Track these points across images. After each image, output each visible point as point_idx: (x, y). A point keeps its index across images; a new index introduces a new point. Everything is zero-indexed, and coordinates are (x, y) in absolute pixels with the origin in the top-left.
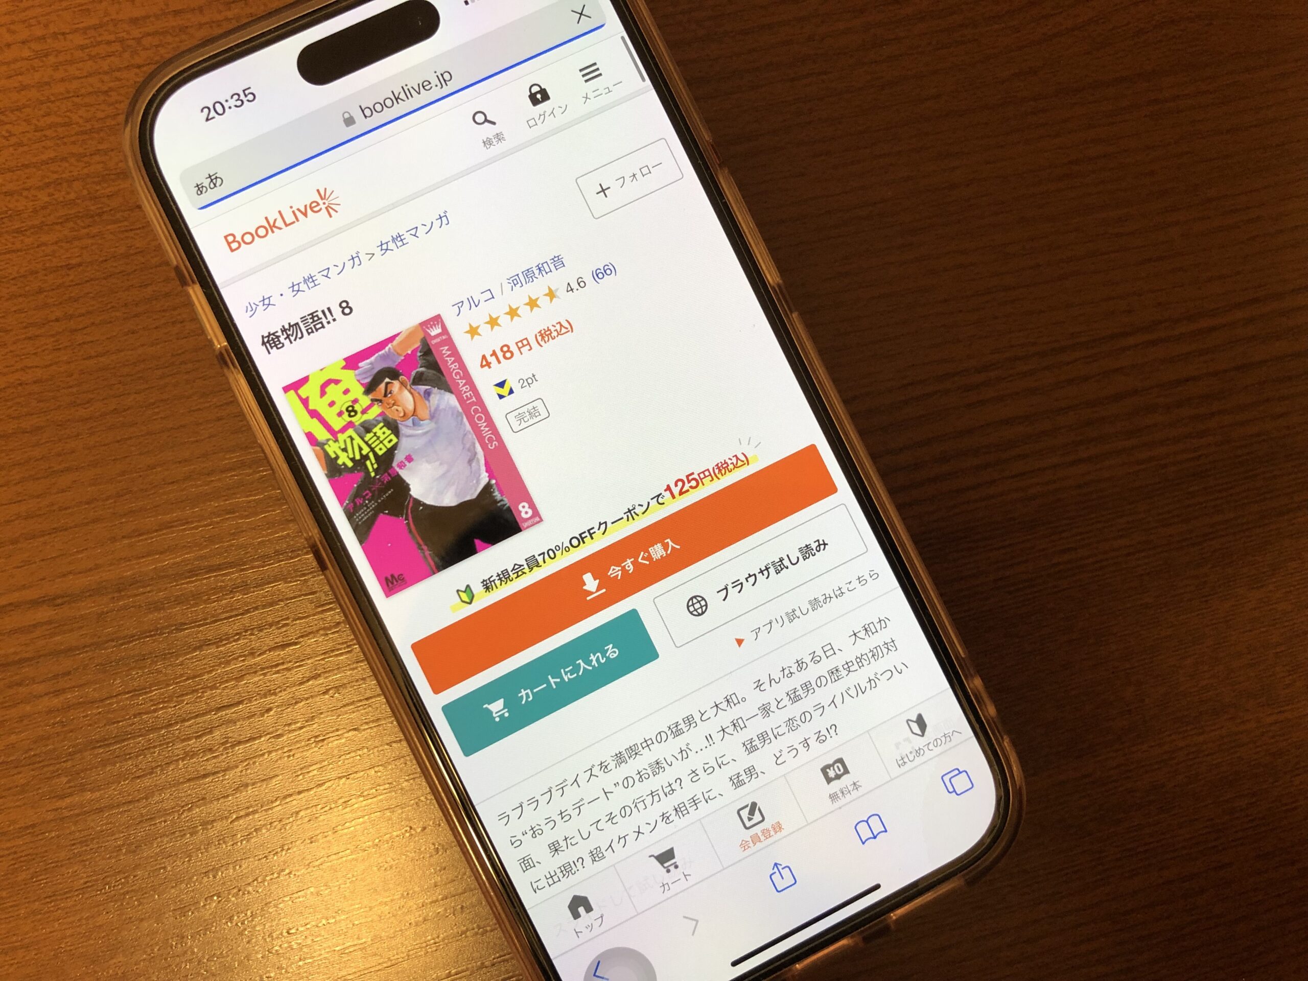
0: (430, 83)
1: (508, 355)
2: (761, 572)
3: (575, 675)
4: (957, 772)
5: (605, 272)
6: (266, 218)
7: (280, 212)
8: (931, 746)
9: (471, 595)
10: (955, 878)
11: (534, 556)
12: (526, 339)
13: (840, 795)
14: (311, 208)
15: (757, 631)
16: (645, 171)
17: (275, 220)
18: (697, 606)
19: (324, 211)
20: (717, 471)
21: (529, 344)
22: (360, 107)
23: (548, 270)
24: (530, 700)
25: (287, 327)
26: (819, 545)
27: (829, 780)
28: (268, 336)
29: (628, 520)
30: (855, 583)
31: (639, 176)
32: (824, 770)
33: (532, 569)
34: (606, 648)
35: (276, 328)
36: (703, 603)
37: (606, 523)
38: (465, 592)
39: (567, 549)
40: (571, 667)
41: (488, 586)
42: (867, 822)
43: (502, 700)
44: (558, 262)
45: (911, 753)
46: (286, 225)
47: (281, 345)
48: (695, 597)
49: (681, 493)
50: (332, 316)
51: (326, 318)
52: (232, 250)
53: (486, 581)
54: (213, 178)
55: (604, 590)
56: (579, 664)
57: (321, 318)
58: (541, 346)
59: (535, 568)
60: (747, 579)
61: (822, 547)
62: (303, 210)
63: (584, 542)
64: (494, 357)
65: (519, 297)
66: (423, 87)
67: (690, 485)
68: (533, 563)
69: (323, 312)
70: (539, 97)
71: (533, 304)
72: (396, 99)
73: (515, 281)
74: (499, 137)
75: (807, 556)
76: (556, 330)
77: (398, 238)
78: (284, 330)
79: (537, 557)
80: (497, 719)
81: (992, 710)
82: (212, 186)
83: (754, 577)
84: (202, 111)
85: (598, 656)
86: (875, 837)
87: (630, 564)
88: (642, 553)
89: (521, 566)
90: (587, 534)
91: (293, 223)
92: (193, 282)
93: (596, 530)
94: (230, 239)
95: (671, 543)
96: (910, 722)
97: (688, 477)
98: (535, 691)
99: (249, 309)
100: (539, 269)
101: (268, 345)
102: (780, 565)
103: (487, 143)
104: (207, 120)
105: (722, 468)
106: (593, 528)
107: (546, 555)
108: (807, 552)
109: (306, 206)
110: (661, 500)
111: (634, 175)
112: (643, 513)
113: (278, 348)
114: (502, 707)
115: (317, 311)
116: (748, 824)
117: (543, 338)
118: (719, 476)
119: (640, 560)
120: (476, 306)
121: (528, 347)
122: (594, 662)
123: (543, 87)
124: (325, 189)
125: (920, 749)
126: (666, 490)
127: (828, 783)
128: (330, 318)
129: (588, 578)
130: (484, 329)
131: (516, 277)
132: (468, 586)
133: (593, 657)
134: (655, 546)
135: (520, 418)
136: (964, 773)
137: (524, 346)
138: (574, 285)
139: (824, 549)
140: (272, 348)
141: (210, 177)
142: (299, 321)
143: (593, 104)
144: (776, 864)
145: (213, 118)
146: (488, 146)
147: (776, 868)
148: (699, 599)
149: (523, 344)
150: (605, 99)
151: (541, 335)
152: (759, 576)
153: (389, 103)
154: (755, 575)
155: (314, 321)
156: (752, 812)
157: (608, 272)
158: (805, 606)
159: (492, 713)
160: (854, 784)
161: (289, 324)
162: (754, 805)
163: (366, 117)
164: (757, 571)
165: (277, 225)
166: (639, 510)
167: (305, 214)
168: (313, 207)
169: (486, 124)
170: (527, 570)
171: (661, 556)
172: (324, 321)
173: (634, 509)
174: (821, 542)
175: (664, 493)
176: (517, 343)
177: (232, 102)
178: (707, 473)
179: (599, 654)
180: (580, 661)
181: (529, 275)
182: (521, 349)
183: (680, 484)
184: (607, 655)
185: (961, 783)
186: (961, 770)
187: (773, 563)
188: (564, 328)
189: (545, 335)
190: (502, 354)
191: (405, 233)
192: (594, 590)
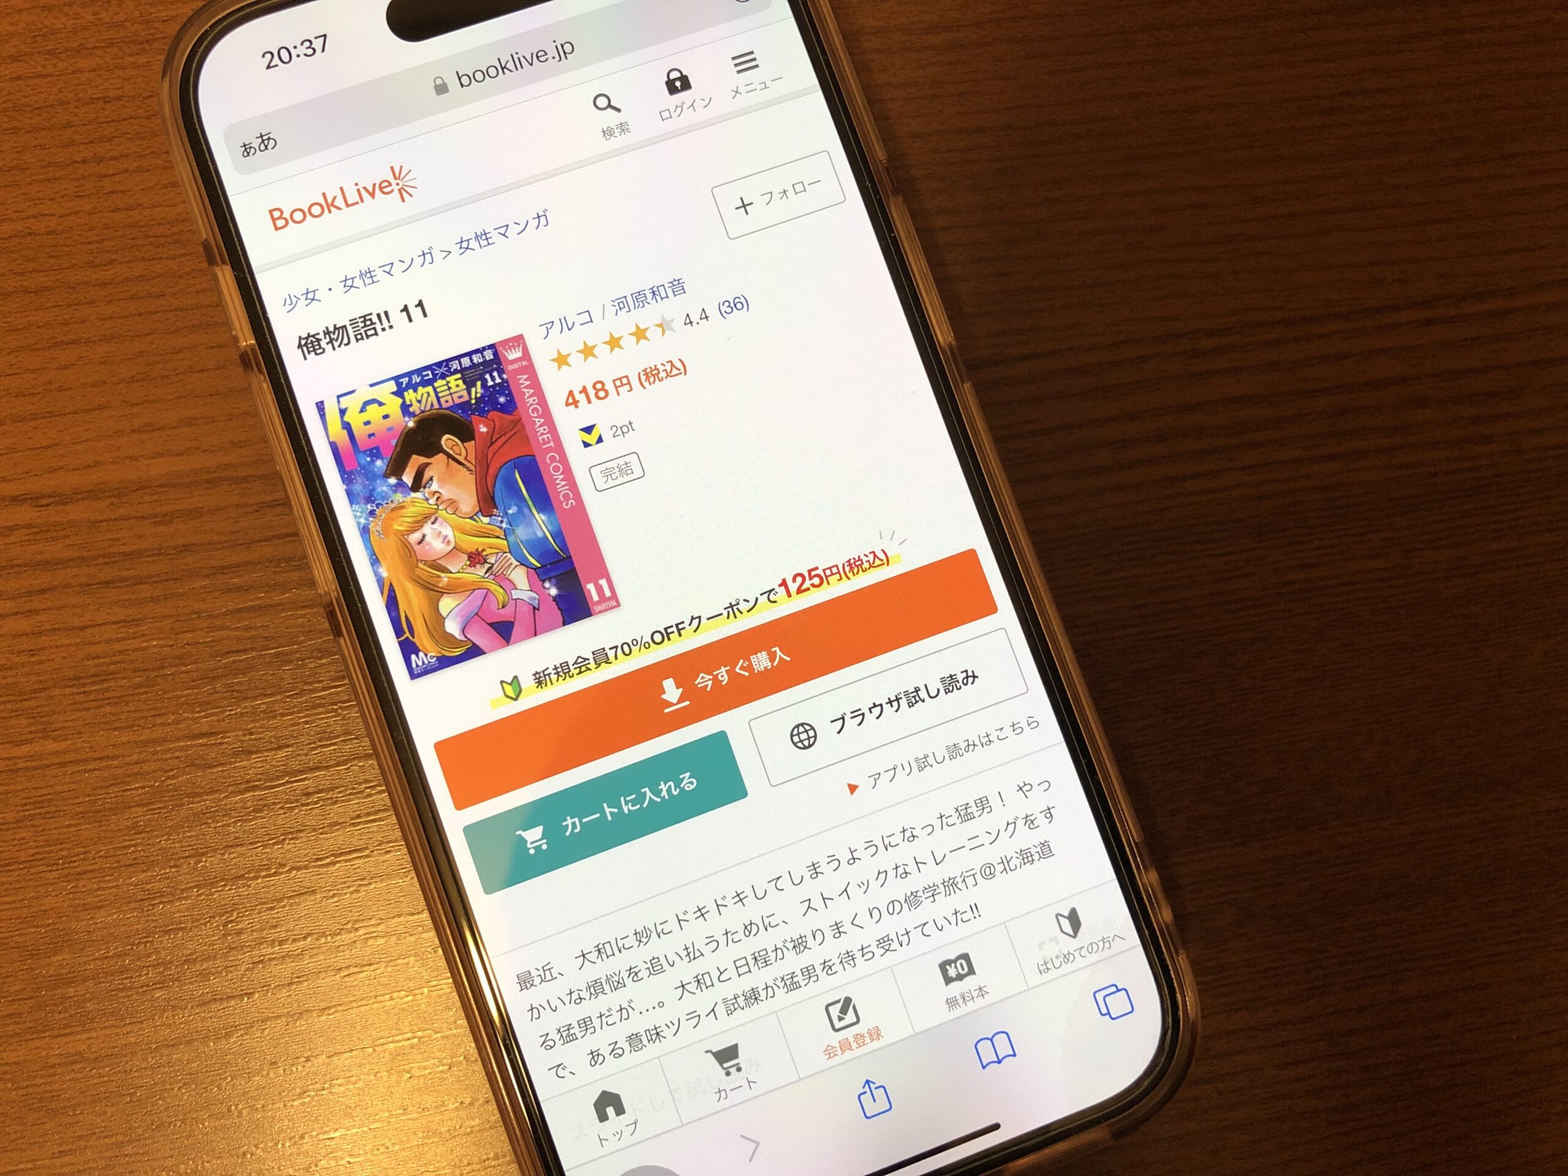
0: (546, 54)
1: (602, 394)
2: (890, 702)
3: (638, 806)
4: (1114, 989)
5: (735, 305)
6: (324, 194)
7: (341, 189)
8: (1084, 952)
9: (518, 690)
10: (1098, 1128)
11: (604, 649)
12: (627, 377)
13: (960, 1001)
14: (381, 188)
15: (877, 777)
16: (799, 188)
17: (335, 198)
18: (804, 736)
19: (396, 193)
20: (847, 569)
21: (629, 383)
22: (457, 73)
23: (663, 295)
24: (576, 831)
25: (331, 329)
26: (967, 677)
27: (948, 980)
28: (307, 338)
29: (728, 618)
30: (1008, 731)
31: (790, 193)
32: (943, 966)
33: (600, 665)
34: (681, 777)
35: (318, 328)
36: (811, 733)
37: (699, 617)
38: (510, 684)
39: (647, 645)
40: (634, 796)
41: (540, 680)
42: (991, 1040)
43: (541, 827)
44: (678, 286)
45: (1057, 957)
46: (348, 205)
47: (321, 351)
48: (802, 725)
49: (799, 591)
50: (389, 322)
51: (382, 324)
52: (277, 229)
53: (539, 673)
54: (264, 138)
55: (687, 703)
56: (645, 792)
57: (375, 323)
58: (644, 388)
59: (603, 665)
60: (870, 709)
61: (971, 680)
62: (371, 190)
63: (669, 639)
64: (583, 395)
65: (624, 324)
66: (538, 57)
67: (812, 582)
68: (601, 657)
69: (379, 316)
70: (678, 84)
71: (640, 334)
72: (502, 69)
73: (621, 304)
74: (623, 128)
75: (951, 688)
76: (665, 370)
77: (483, 237)
78: (327, 332)
79: (607, 650)
80: (532, 852)
81: (1166, 915)
82: (263, 147)
83: (879, 708)
84: (263, 56)
85: (670, 786)
86: (999, 1062)
87: (724, 674)
88: (741, 661)
89: (585, 659)
90: (674, 629)
91: (357, 203)
92: (224, 262)
93: (686, 625)
94: (277, 214)
95: (779, 653)
96: (1059, 917)
97: (810, 571)
98: (584, 820)
99: (288, 302)
100: (653, 292)
101: (305, 348)
102: (914, 697)
103: (608, 133)
104: (269, 67)
105: (855, 566)
106: (683, 622)
107: (619, 649)
108: (950, 684)
109: (374, 185)
110: (772, 597)
111: (785, 192)
112: (749, 611)
113: (316, 354)
114: (539, 837)
115: (371, 314)
116: (838, 1025)
117: (648, 378)
118: (850, 575)
119: (737, 670)
120: (569, 330)
121: (627, 387)
122: (664, 793)
123: (684, 74)
124: (401, 167)
125: (1069, 954)
126: (780, 586)
127: (947, 984)
128: (386, 324)
129: (669, 684)
130: (576, 359)
131: (624, 300)
132: (515, 677)
133: (663, 787)
134: (759, 654)
135: (608, 474)
136: (1124, 992)
137: (623, 385)
138: (695, 318)
139: (972, 683)
140: (309, 352)
141: (262, 136)
142: (347, 324)
143: (744, 100)
144: (868, 1082)
145: (276, 66)
146: (608, 137)
147: (867, 1086)
148: (808, 728)
149: (622, 382)
150: (760, 96)
151: (646, 374)
152: (886, 707)
153: (493, 72)
154: (881, 705)
155: (365, 326)
156: (844, 1011)
157: (739, 306)
158: (941, 753)
159: (526, 842)
160: (980, 989)
161: (335, 326)
162: (848, 1001)
163: (462, 85)
164: (884, 701)
165: (336, 203)
166: (743, 606)
167: (372, 195)
168: (383, 187)
169: (609, 110)
170: (592, 665)
171: (765, 668)
172: (378, 327)
173: (738, 604)
174: (970, 674)
175: (777, 589)
176: (614, 381)
177: (302, 50)
178: (835, 570)
179: (671, 783)
180: (647, 789)
181: (639, 298)
182: (619, 389)
183: (799, 580)
184: (682, 786)
185: (1118, 1005)
186: (1119, 988)
187: (906, 693)
188: (676, 369)
189: (651, 375)
190: (594, 391)
191: (492, 231)
192: (675, 701)
